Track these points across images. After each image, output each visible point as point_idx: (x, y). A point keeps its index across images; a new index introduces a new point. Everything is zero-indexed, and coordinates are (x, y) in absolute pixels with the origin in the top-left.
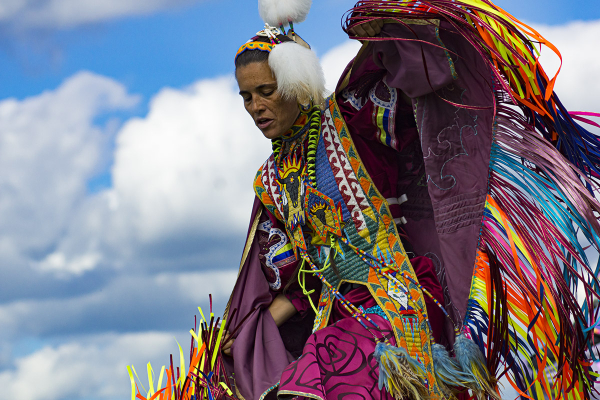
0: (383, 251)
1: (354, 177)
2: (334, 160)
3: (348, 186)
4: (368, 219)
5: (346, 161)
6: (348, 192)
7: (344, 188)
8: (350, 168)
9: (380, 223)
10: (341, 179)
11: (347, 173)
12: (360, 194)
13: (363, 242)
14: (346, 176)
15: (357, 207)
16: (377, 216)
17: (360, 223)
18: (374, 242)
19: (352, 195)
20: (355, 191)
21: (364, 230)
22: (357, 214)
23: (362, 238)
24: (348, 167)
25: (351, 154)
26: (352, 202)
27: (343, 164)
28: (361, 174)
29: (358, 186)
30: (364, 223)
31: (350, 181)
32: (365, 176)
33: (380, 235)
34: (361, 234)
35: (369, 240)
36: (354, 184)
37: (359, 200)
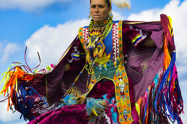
0: (119, 71)
1: (118, 46)
2: (114, 39)
3: (116, 48)
4: (117, 60)
5: (118, 40)
6: (115, 50)
7: (114, 48)
8: (118, 43)
9: (120, 62)
10: (114, 45)
11: (117, 44)
12: (118, 52)
13: (114, 67)
14: (116, 45)
15: (115, 56)
16: (120, 60)
17: (115, 60)
18: (117, 68)
19: (116, 51)
20: (117, 50)
21: (115, 63)
22: (115, 58)
23: (114, 65)
24: (118, 42)
25: (120, 39)
26: (115, 53)
27: (116, 41)
28: (120, 46)
29: (118, 49)
30: (116, 61)
31: (117, 47)
32: (121, 47)
33: (120, 66)
34: (114, 64)
35: (116, 67)
36: (117, 48)
37: (117, 53)
